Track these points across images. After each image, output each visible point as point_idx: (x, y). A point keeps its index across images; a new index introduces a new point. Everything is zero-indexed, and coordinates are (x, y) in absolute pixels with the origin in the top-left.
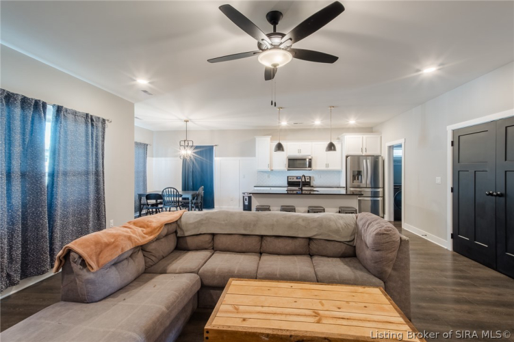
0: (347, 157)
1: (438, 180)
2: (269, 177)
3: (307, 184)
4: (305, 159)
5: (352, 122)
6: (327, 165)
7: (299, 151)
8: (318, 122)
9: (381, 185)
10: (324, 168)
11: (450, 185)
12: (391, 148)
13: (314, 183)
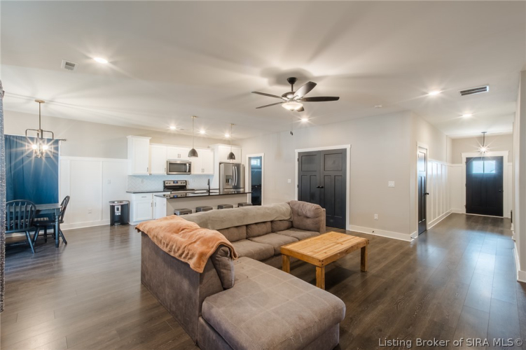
0: (220, 164)
1: (289, 181)
2: (142, 181)
3: (183, 188)
4: (185, 164)
5: (227, 135)
6: (203, 170)
7: (179, 156)
8: (202, 132)
9: (242, 186)
10: (200, 173)
11: (297, 183)
12: (250, 158)
13: (189, 187)
